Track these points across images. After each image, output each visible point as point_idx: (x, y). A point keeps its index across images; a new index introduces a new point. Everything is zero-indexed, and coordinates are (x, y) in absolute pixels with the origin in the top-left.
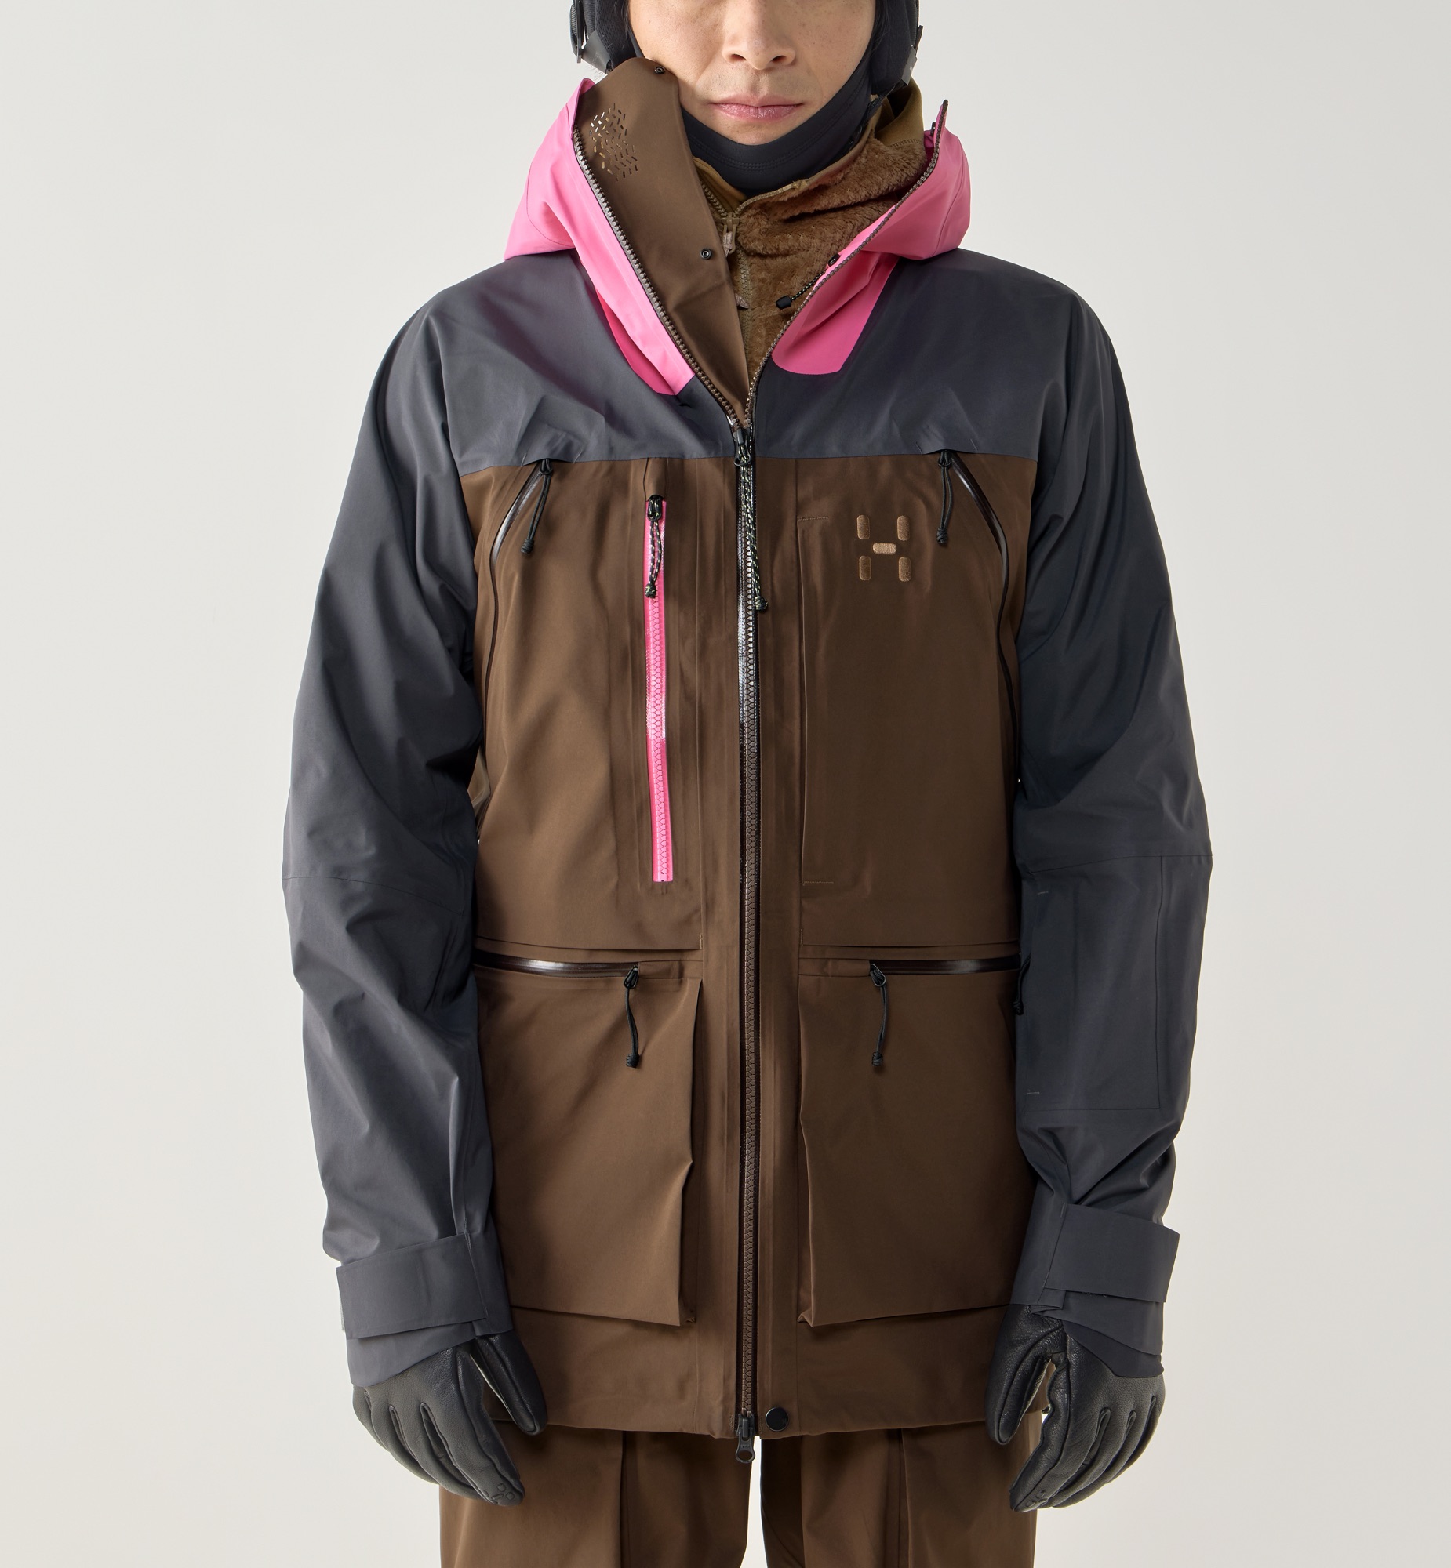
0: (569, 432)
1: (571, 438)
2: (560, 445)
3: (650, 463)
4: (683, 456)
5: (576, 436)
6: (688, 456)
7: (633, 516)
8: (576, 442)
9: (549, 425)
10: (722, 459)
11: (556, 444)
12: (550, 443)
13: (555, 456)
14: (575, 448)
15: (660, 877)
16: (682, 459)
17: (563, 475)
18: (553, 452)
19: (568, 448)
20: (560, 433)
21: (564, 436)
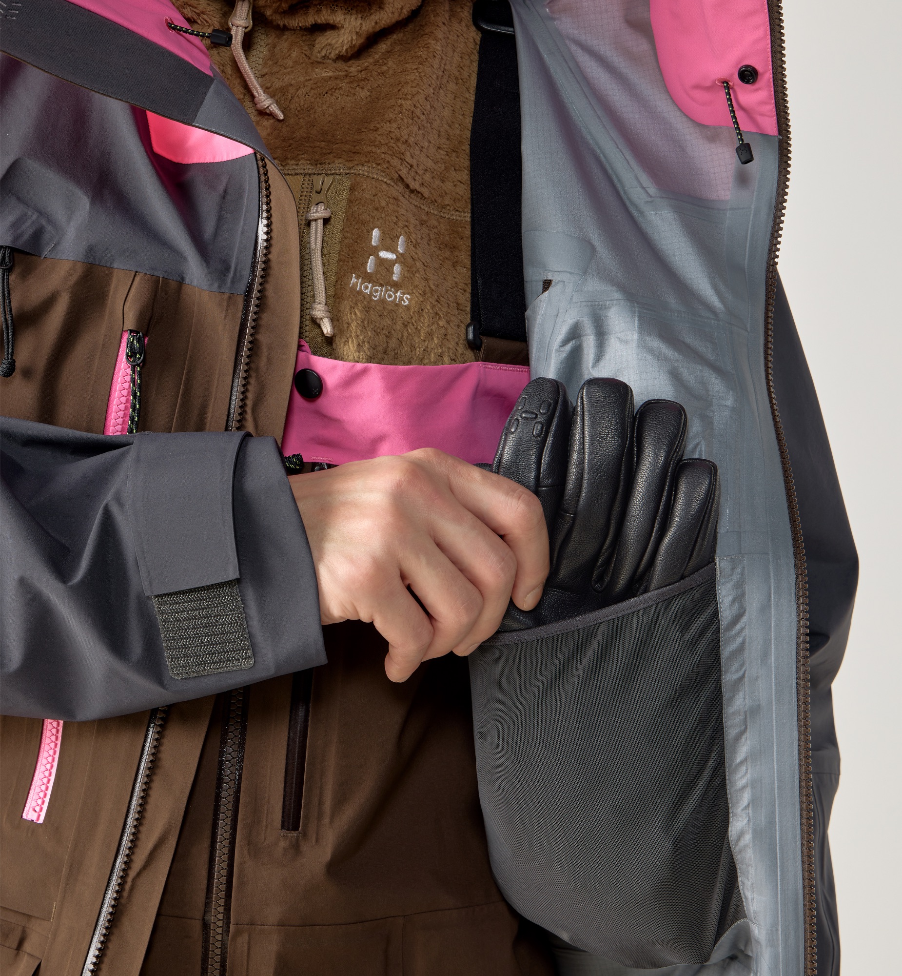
0: (41, 213)
1: (44, 222)
2: (28, 230)
3: (137, 279)
4: (183, 279)
5: (50, 221)
6: (187, 281)
7: (104, 346)
8: (49, 229)
9: (18, 199)
10: (227, 295)
11: (24, 227)
12: (15, 225)
13: (19, 245)
14: (46, 236)
15: (29, 814)
16: (181, 282)
17: (25, 274)
18: (17, 238)
19: (37, 235)
20: (30, 213)
21: (34, 217)
